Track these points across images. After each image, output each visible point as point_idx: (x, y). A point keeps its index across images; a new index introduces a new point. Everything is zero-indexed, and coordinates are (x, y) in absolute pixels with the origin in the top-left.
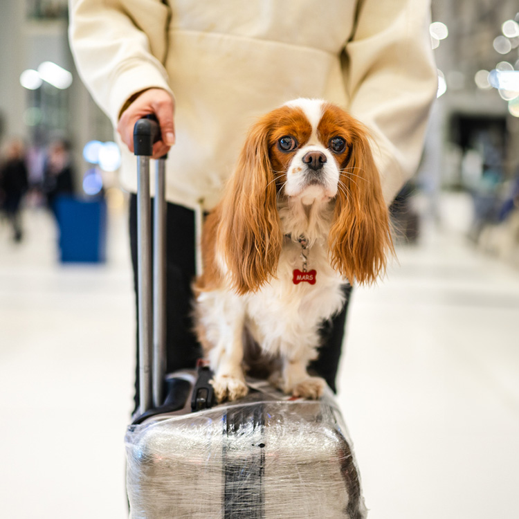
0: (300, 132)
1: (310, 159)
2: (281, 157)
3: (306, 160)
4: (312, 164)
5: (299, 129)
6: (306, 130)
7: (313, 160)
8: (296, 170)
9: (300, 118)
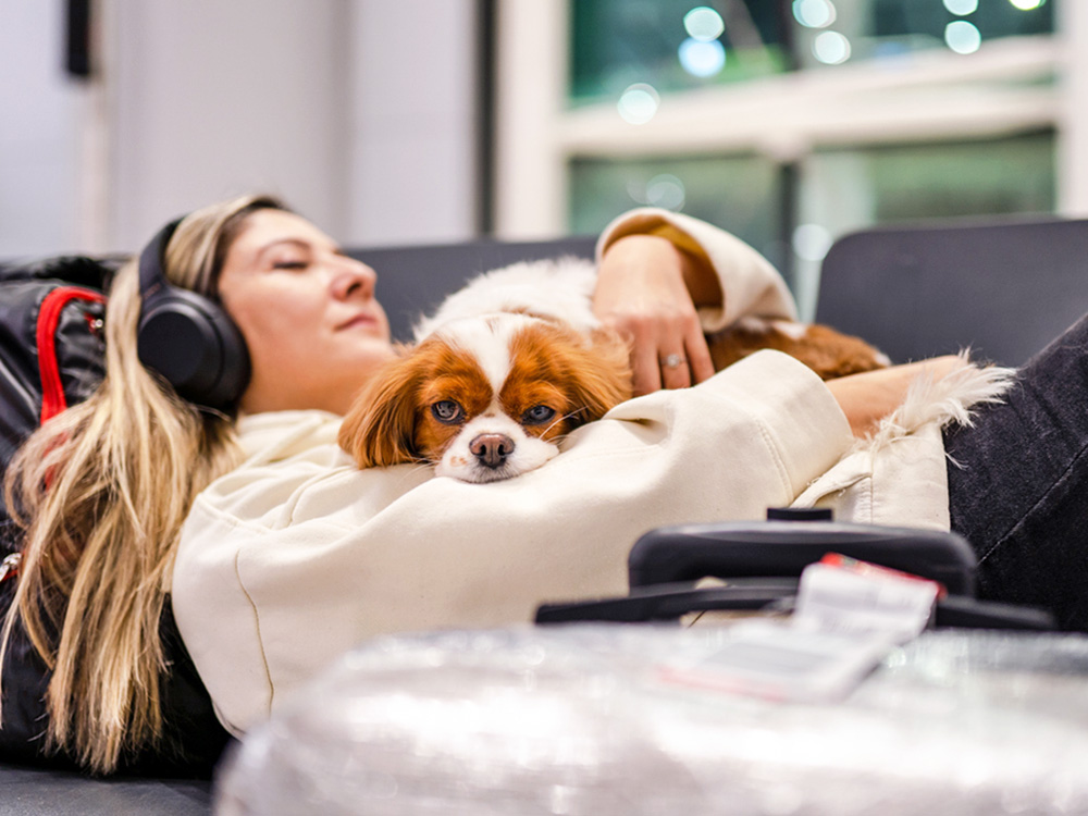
0: (468, 398)
1: (483, 449)
2: (437, 430)
3: (477, 451)
4: (487, 458)
5: (467, 393)
6: (482, 395)
7: (488, 451)
8: (457, 460)
9: (472, 373)
